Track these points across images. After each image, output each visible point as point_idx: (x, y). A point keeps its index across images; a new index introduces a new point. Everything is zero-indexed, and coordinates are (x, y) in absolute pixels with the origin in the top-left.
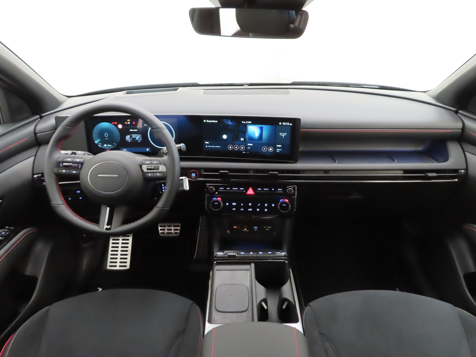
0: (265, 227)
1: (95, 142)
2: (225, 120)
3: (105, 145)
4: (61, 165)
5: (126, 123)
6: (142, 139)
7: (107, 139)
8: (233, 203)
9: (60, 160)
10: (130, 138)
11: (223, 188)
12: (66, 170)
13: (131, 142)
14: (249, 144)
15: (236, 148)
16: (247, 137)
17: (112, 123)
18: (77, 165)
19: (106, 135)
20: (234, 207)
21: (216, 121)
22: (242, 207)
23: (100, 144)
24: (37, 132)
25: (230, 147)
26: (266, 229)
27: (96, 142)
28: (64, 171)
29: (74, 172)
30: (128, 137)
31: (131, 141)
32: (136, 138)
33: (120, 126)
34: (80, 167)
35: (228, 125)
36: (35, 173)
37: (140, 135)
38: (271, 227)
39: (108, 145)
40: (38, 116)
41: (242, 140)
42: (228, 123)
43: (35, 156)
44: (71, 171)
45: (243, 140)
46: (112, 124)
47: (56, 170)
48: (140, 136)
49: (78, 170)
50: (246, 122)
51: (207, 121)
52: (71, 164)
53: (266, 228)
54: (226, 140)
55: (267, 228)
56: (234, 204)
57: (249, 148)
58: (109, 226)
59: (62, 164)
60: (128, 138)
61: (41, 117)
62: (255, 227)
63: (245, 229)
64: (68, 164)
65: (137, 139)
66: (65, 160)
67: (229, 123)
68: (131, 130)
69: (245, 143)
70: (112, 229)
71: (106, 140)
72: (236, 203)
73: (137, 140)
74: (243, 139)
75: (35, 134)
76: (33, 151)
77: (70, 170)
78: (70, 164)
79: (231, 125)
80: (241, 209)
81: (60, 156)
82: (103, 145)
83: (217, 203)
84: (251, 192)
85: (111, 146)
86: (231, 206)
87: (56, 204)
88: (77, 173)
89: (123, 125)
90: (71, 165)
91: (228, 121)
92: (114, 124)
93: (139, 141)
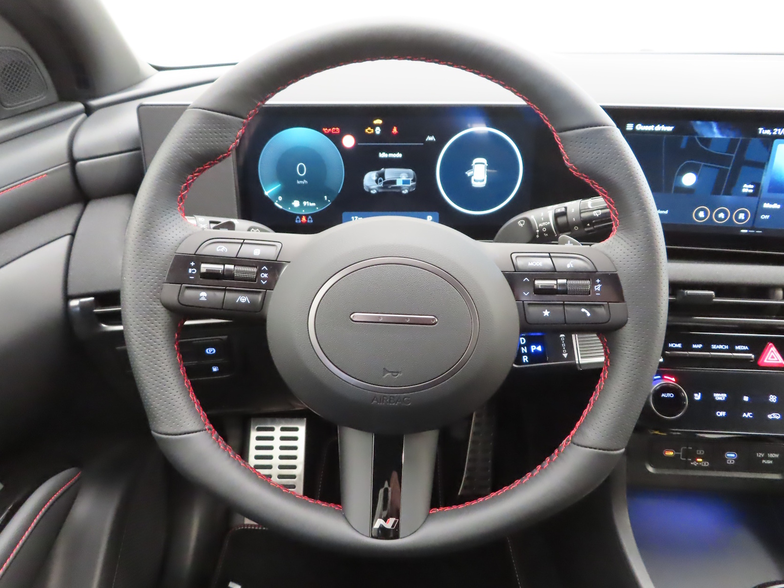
0: (761, 455)
1: (262, 192)
2: (698, 123)
3: (296, 203)
4: (190, 270)
5: (369, 130)
6: (417, 186)
7: (305, 182)
8: (715, 395)
9: (188, 249)
10: (377, 181)
11: (679, 345)
12: (211, 293)
13: (378, 193)
14: (766, 205)
15: (721, 215)
16: (765, 181)
17: (325, 130)
18: (255, 270)
19: (301, 171)
20: (720, 405)
21: (670, 129)
22: (746, 407)
23: (280, 198)
24: (77, 154)
25: (701, 214)
26: (764, 461)
27: (267, 193)
28: (203, 295)
29: (243, 299)
30: (370, 178)
31: (380, 191)
32: (394, 182)
33: (349, 141)
34: (264, 279)
35: (707, 141)
36: (72, 291)
37: (411, 171)
38: (777, 456)
39: (305, 203)
40: (79, 106)
41: (745, 190)
42: (708, 135)
43: (73, 235)
44: (229, 295)
45: (751, 191)
46: (323, 132)
47: (171, 292)
48: (408, 174)
49: (260, 292)
50: (772, 131)
51: (640, 127)
52: (231, 267)
53: (762, 458)
54: (689, 191)
55: (766, 458)
56: (720, 397)
57: (767, 217)
58: (392, 520)
59: (198, 267)
60: (370, 180)
61: (89, 111)
62: (728, 455)
63: (698, 460)
64: (219, 267)
65: (399, 183)
66: (207, 250)
67: (713, 133)
68: (383, 155)
69: (754, 200)
70: (402, 532)
71: (301, 185)
72: (725, 395)
73: (399, 188)
74: (752, 186)
75: (73, 161)
76: (65, 219)
77: (225, 290)
78: (228, 267)
79: (718, 139)
80: (744, 415)
81: (186, 234)
82: (288, 200)
83: (669, 395)
84: (773, 357)
85: (314, 204)
86: (710, 404)
87: (175, 431)
88: (253, 303)
89: (360, 137)
90: (229, 270)
91: (711, 127)
92: (329, 135)
93: (405, 192)
